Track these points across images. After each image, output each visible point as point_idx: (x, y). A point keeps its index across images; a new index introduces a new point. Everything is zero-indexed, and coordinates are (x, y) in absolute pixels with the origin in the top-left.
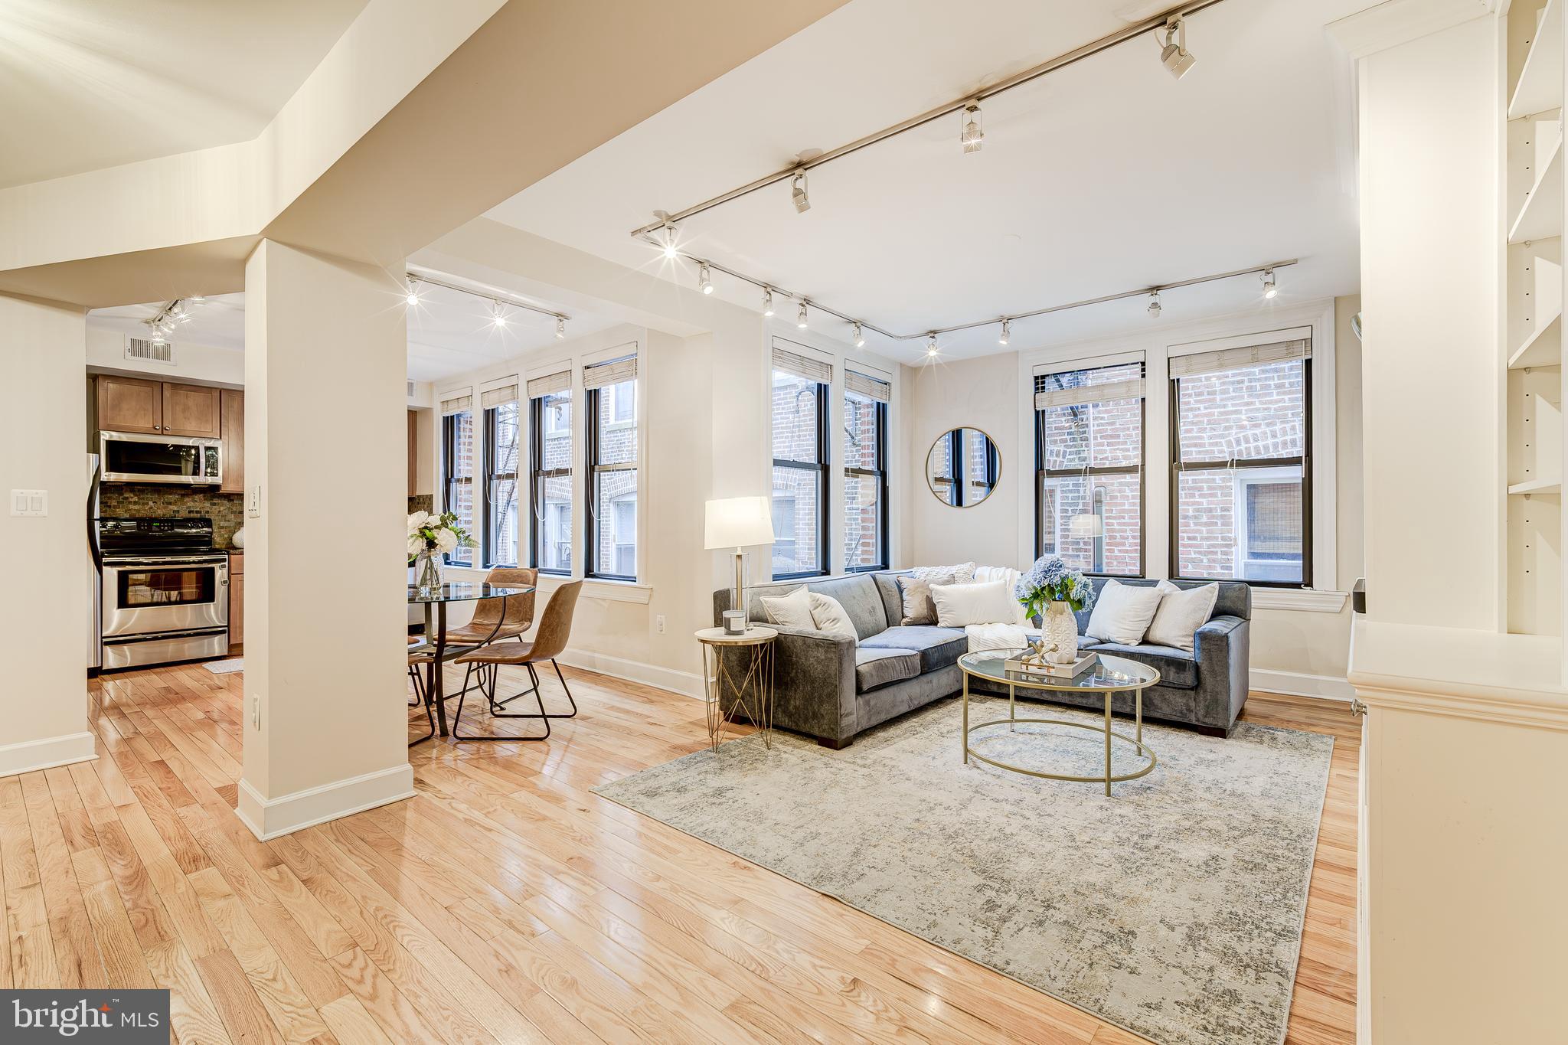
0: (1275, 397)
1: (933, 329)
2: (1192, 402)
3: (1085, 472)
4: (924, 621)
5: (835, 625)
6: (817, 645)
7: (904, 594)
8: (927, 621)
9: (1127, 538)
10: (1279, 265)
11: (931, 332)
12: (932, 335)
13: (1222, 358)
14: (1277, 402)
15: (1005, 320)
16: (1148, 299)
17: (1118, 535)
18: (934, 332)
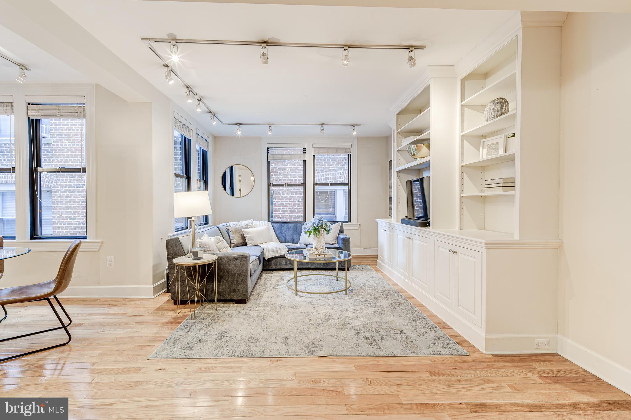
0: (324, 164)
1: (239, 122)
2: (301, 163)
3: (286, 185)
4: (240, 245)
5: (227, 249)
6: (235, 259)
7: (230, 234)
8: (242, 245)
9: (281, 209)
10: (357, 125)
11: (238, 124)
12: (239, 125)
13: (328, 150)
14: (324, 165)
15: (270, 125)
16: (320, 127)
17: (278, 208)
18: (240, 124)
